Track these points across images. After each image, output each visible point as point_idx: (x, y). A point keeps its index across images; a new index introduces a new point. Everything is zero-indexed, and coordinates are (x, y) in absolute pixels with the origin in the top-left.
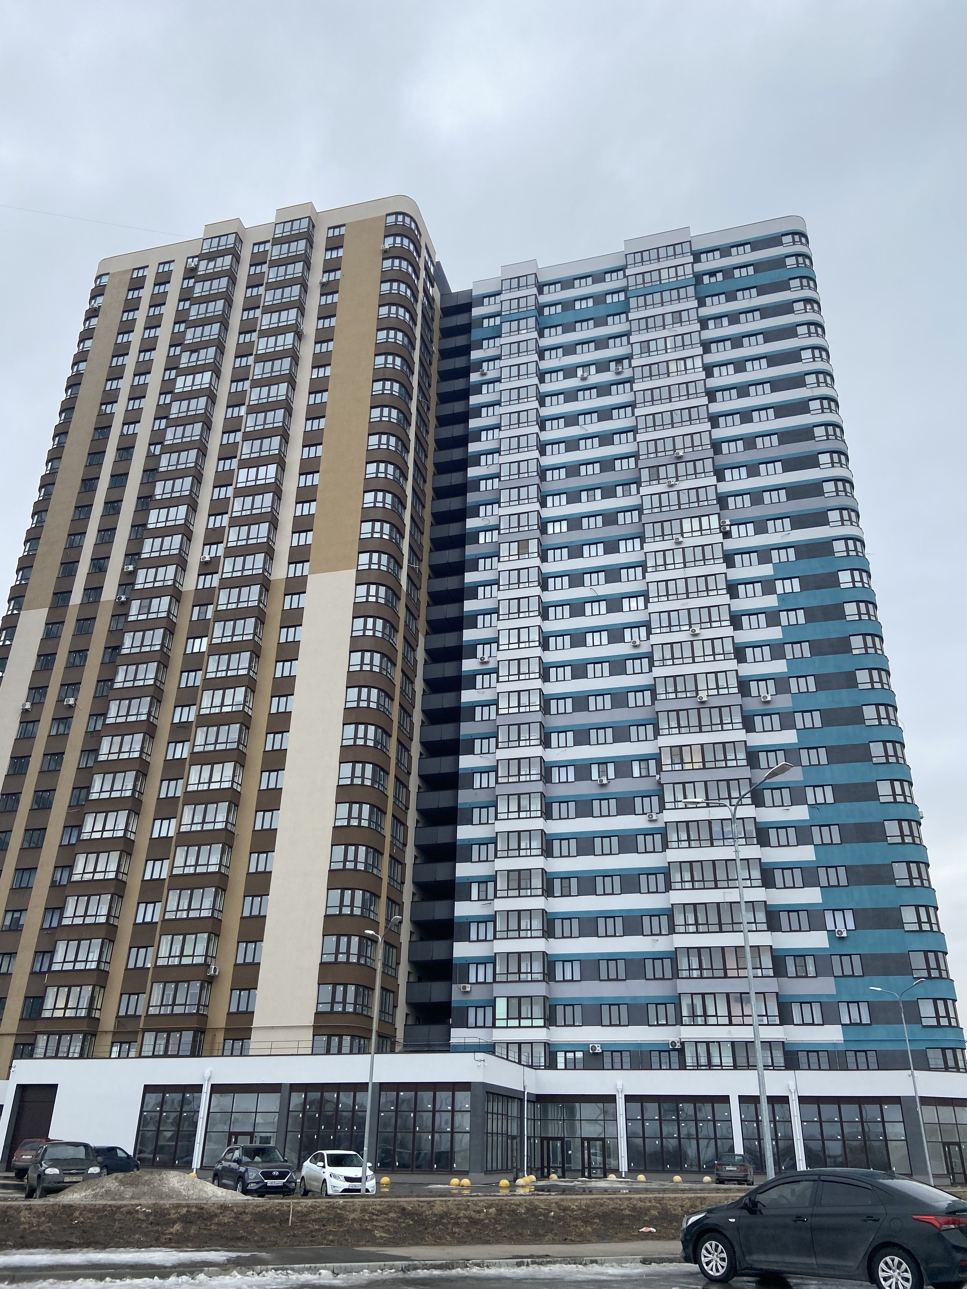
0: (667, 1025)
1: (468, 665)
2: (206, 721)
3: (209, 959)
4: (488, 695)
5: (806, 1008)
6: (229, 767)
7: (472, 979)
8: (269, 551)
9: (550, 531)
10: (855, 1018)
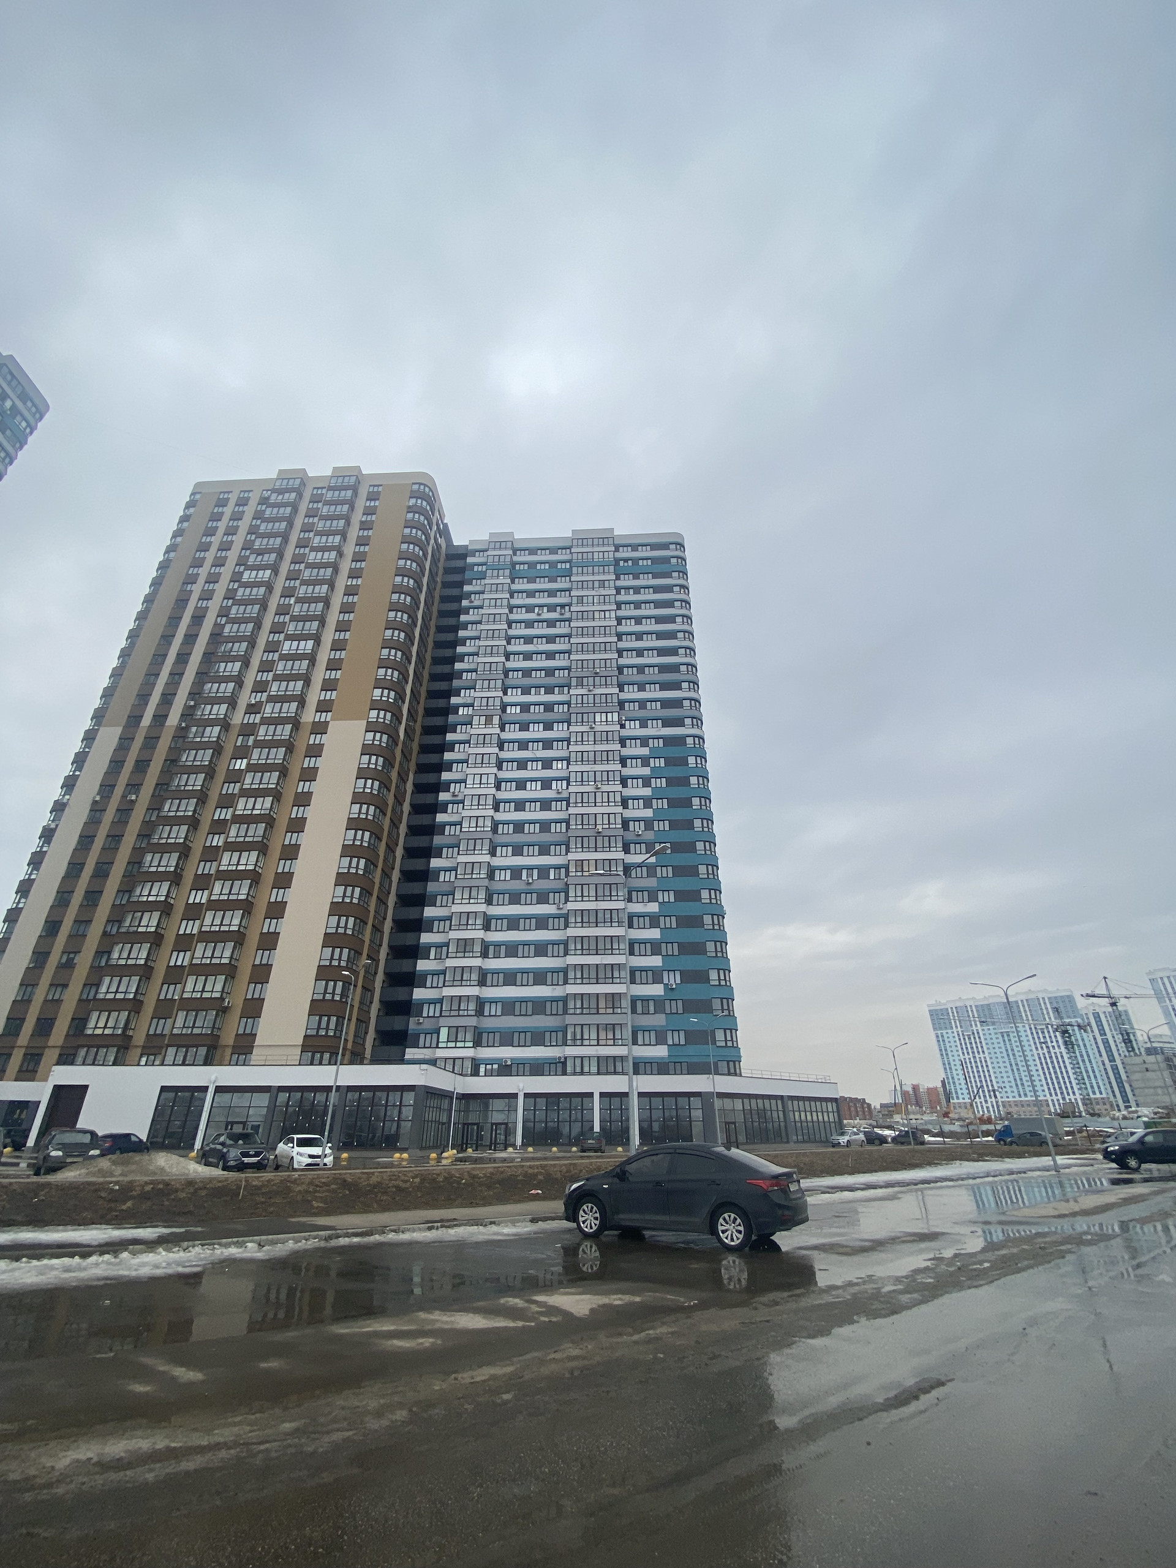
0: (556, 1046)
1: (443, 796)
2: (238, 819)
3: (224, 995)
4: (454, 818)
5: (647, 1034)
6: (254, 854)
7: (425, 1014)
8: (302, 701)
9: (508, 711)
10: (676, 1041)
